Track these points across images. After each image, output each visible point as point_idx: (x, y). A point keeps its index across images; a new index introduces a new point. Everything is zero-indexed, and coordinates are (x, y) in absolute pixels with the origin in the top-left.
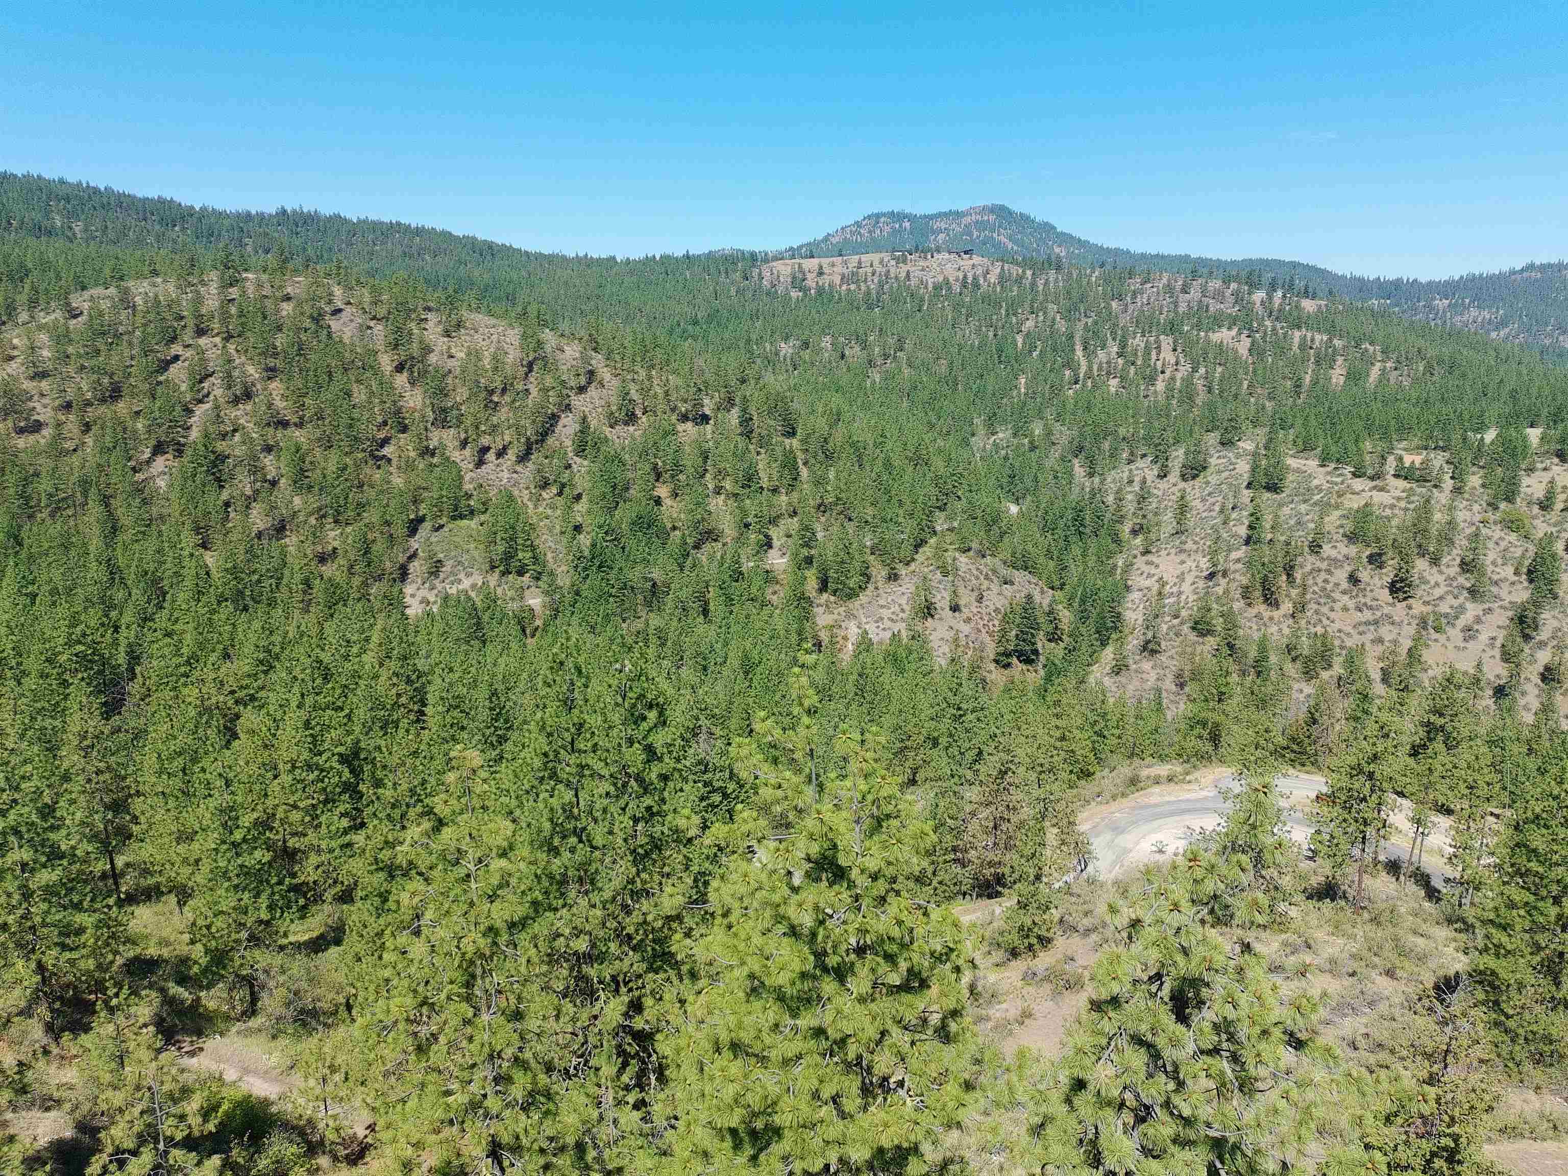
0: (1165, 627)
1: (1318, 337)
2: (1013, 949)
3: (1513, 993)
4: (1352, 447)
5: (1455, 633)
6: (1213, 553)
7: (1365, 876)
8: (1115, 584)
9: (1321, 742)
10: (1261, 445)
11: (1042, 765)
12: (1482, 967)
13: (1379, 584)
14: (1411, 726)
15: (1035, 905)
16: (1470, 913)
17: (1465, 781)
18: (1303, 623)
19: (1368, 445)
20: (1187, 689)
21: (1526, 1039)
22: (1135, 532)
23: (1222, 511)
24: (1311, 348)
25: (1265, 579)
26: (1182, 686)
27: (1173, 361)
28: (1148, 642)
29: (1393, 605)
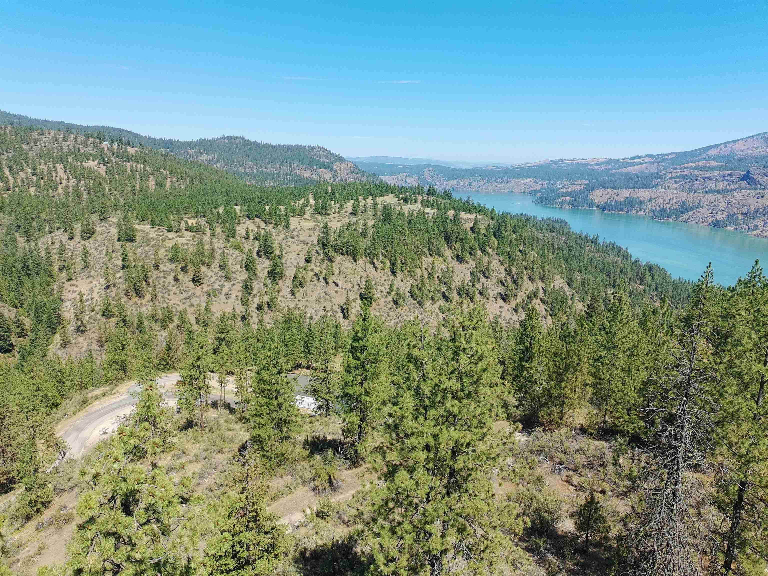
0: (87, 318)
1: (139, 166)
2: (27, 516)
3: (267, 441)
4: (165, 218)
5: (222, 296)
6: (106, 276)
7: (203, 413)
8: (55, 299)
9: (175, 357)
10: (121, 219)
11: (27, 408)
12: (255, 435)
13: (188, 280)
14: (211, 340)
15: (37, 486)
16: (247, 414)
17: (237, 359)
18: (157, 303)
19: (171, 217)
20: (105, 347)
21: (275, 458)
22: (61, 270)
23: (107, 254)
24: (136, 171)
25: (135, 285)
26: (102, 346)
27: (65, 177)
28: (79, 327)
29: (195, 288)
